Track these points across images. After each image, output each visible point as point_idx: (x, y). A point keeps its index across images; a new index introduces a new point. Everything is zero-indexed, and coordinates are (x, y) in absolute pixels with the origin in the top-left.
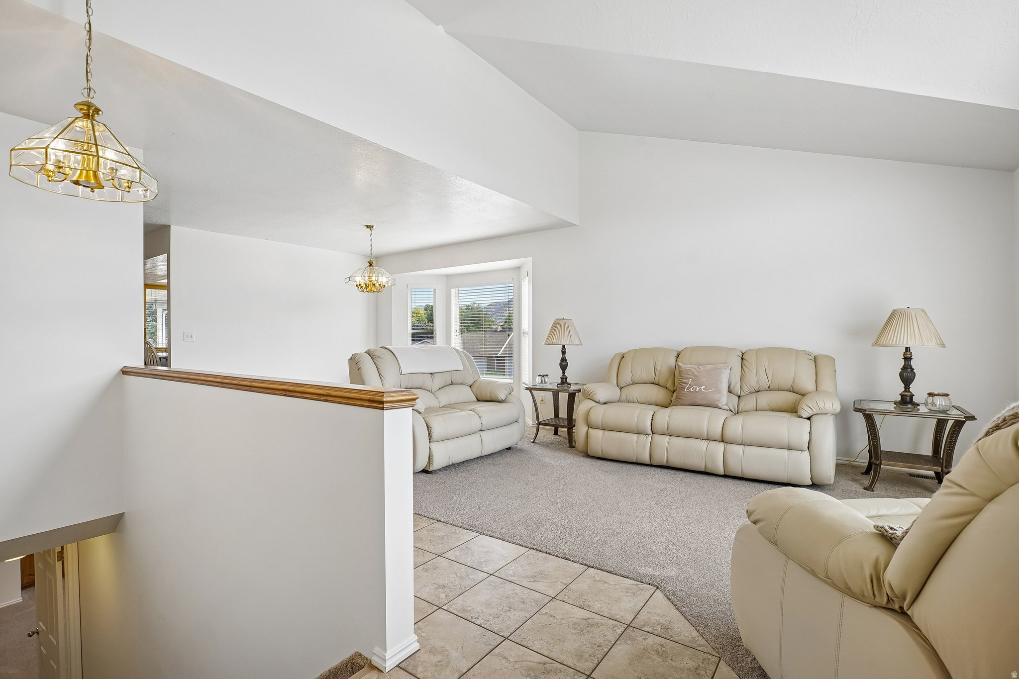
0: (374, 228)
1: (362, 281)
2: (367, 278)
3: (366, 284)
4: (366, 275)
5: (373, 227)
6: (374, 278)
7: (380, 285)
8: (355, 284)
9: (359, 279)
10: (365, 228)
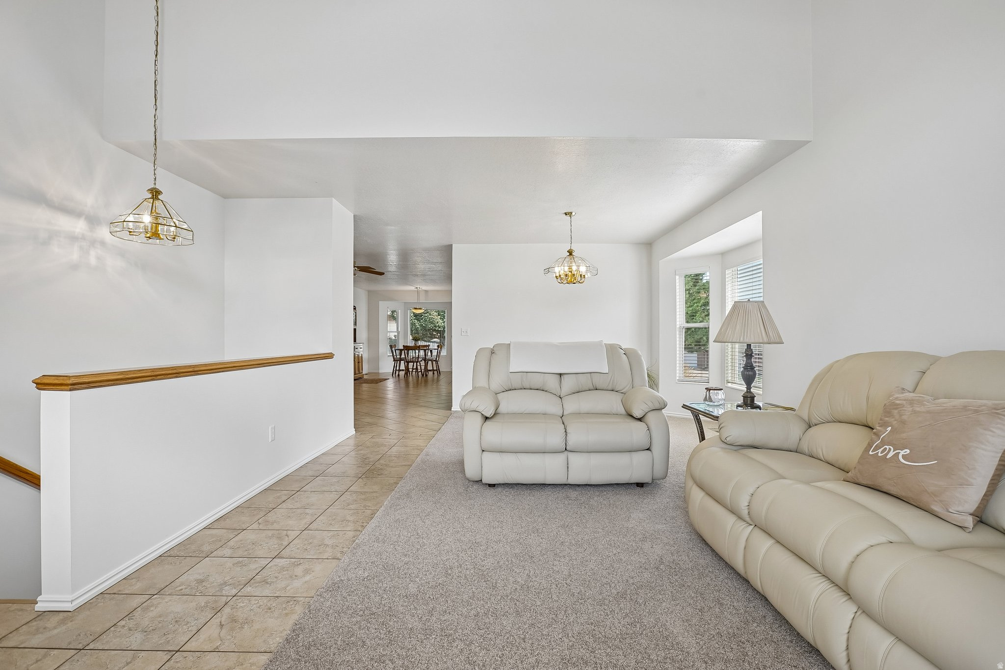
0: (573, 214)
1: (562, 272)
2: (566, 269)
3: (566, 275)
4: (566, 265)
5: (571, 213)
6: (574, 268)
7: (581, 275)
8: (555, 276)
9: (559, 270)
10: (565, 215)
